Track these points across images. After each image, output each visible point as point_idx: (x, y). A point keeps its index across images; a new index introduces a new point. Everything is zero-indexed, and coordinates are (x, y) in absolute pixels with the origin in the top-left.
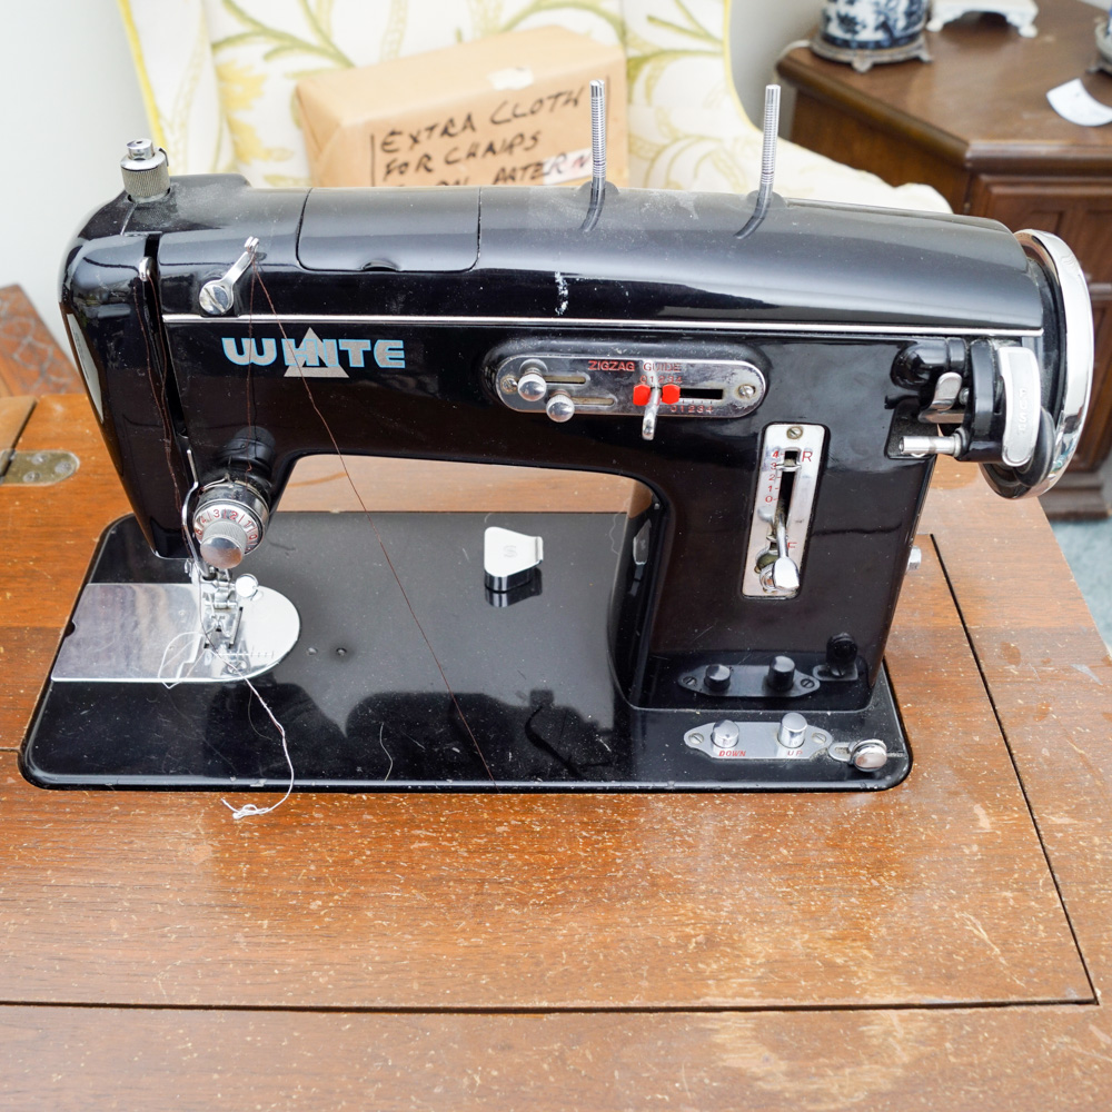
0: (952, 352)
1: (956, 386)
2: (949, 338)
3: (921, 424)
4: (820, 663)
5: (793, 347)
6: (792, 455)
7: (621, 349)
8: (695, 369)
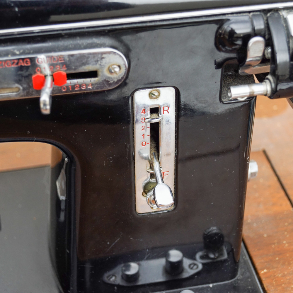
0: (255, 23)
1: (262, 46)
2: (251, 14)
3: (242, 76)
4: (200, 250)
5: (143, 34)
6: (155, 111)
7: (19, 50)
8: (75, 58)
